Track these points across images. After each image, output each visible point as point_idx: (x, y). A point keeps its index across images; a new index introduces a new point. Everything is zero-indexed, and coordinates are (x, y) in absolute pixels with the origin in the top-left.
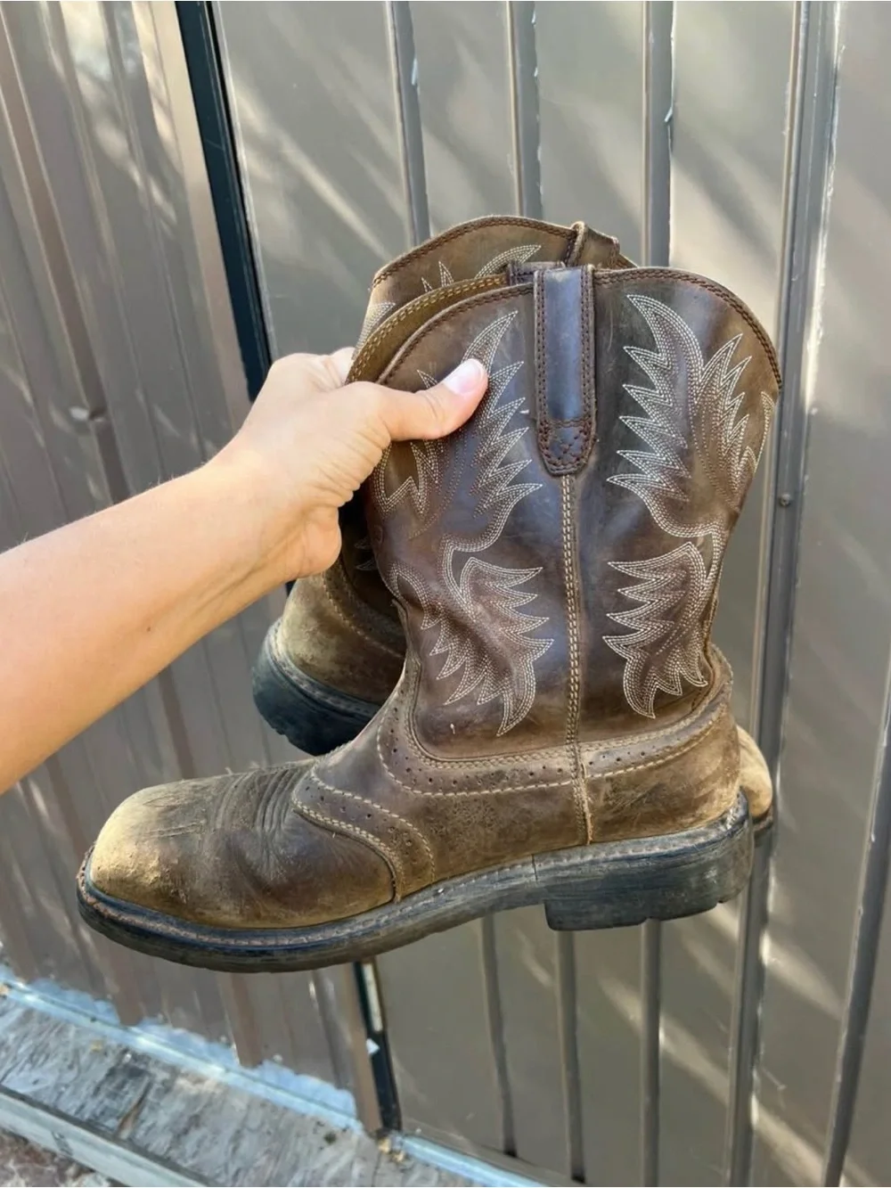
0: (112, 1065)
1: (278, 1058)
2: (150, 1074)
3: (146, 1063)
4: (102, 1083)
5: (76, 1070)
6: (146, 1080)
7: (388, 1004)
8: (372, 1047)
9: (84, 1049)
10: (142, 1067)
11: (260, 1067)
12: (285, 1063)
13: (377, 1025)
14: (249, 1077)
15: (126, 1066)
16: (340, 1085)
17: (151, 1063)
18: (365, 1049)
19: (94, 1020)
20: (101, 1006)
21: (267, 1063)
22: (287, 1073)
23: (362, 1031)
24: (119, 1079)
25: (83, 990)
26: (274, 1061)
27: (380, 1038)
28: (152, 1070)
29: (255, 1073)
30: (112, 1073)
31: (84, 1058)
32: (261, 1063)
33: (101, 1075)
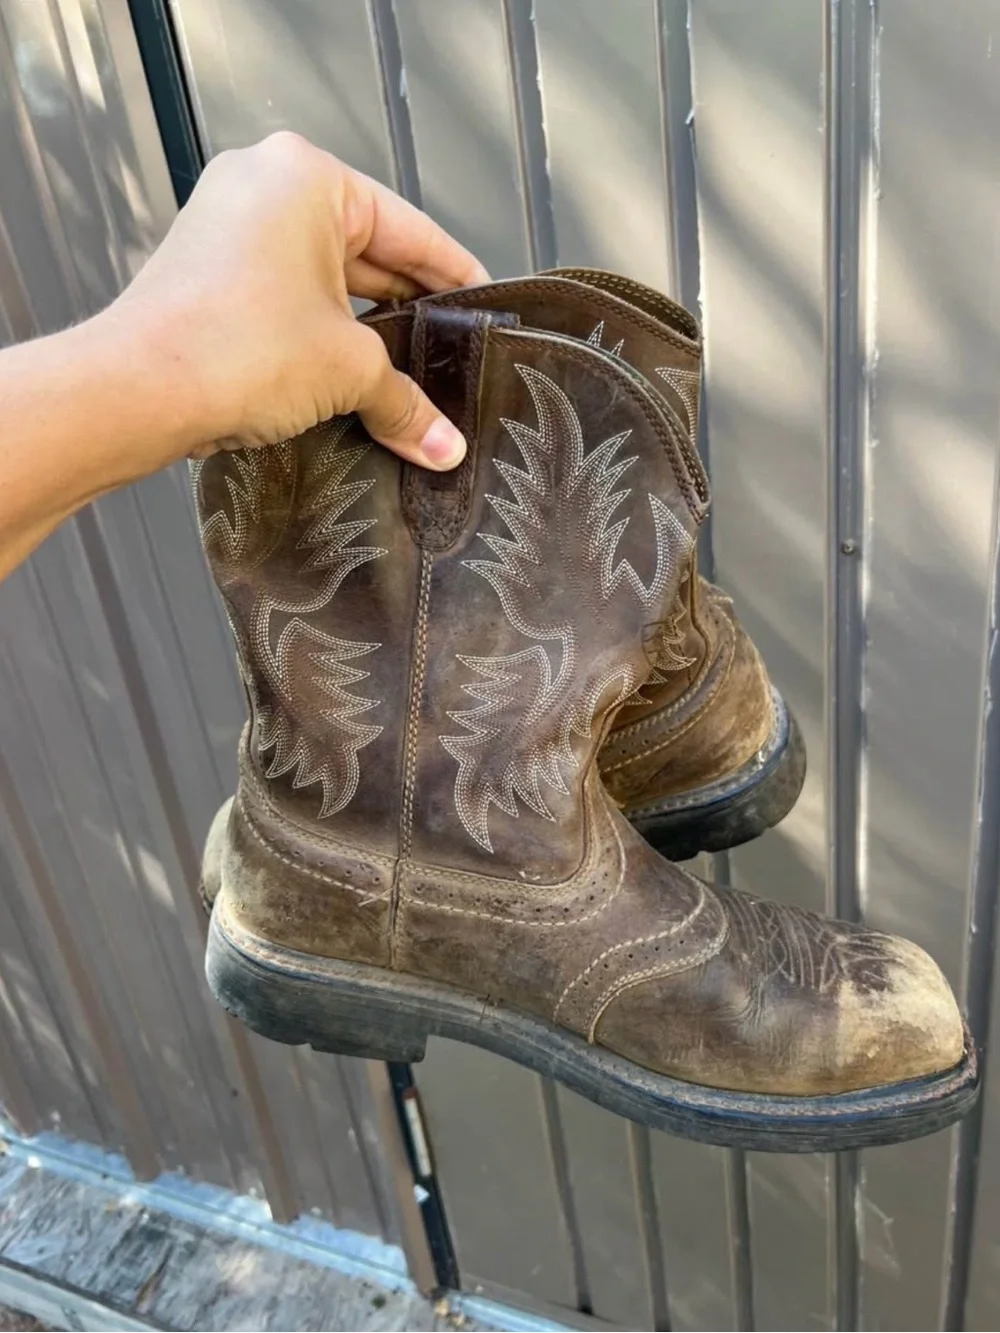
0: (128, 1227)
1: (316, 1210)
2: (170, 1236)
3: (167, 1224)
4: (117, 1248)
5: (86, 1234)
6: (167, 1243)
7: (437, 1142)
8: (421, 1194)
9: (96, 1210)
10: (162, 1228)
11: (296, 1222)
12: (324, 1217)
13: (425, 1168)
14: (284, 1234)
15: (144, 1228)
16: (388, 1240)
17: (172, 1224)
18: (413, 1196)
19: (105, 1176)
20: (114, 1159)
21: (304, 1218)
22: (328, 1228)
23: (409, 1177)
24: (136, 1244)
25: (93, 1141)
26: (312, 1215)
27: (430, 1183)
28: (174, 1231)
29: (292, 1231)
30: (128, 1237)
31: (95, 1221)
32: (296, 1217)
33: (116, 1240)
